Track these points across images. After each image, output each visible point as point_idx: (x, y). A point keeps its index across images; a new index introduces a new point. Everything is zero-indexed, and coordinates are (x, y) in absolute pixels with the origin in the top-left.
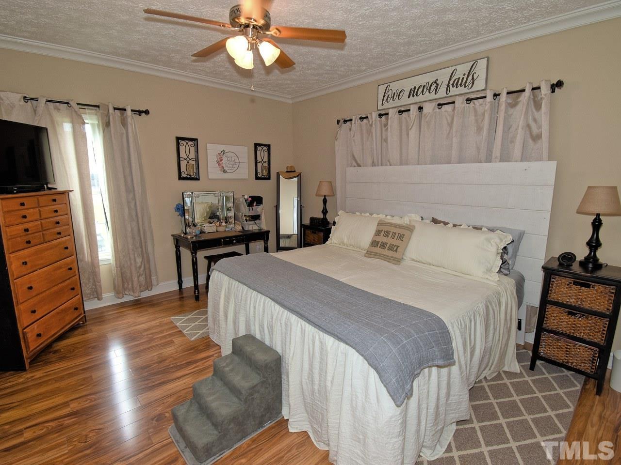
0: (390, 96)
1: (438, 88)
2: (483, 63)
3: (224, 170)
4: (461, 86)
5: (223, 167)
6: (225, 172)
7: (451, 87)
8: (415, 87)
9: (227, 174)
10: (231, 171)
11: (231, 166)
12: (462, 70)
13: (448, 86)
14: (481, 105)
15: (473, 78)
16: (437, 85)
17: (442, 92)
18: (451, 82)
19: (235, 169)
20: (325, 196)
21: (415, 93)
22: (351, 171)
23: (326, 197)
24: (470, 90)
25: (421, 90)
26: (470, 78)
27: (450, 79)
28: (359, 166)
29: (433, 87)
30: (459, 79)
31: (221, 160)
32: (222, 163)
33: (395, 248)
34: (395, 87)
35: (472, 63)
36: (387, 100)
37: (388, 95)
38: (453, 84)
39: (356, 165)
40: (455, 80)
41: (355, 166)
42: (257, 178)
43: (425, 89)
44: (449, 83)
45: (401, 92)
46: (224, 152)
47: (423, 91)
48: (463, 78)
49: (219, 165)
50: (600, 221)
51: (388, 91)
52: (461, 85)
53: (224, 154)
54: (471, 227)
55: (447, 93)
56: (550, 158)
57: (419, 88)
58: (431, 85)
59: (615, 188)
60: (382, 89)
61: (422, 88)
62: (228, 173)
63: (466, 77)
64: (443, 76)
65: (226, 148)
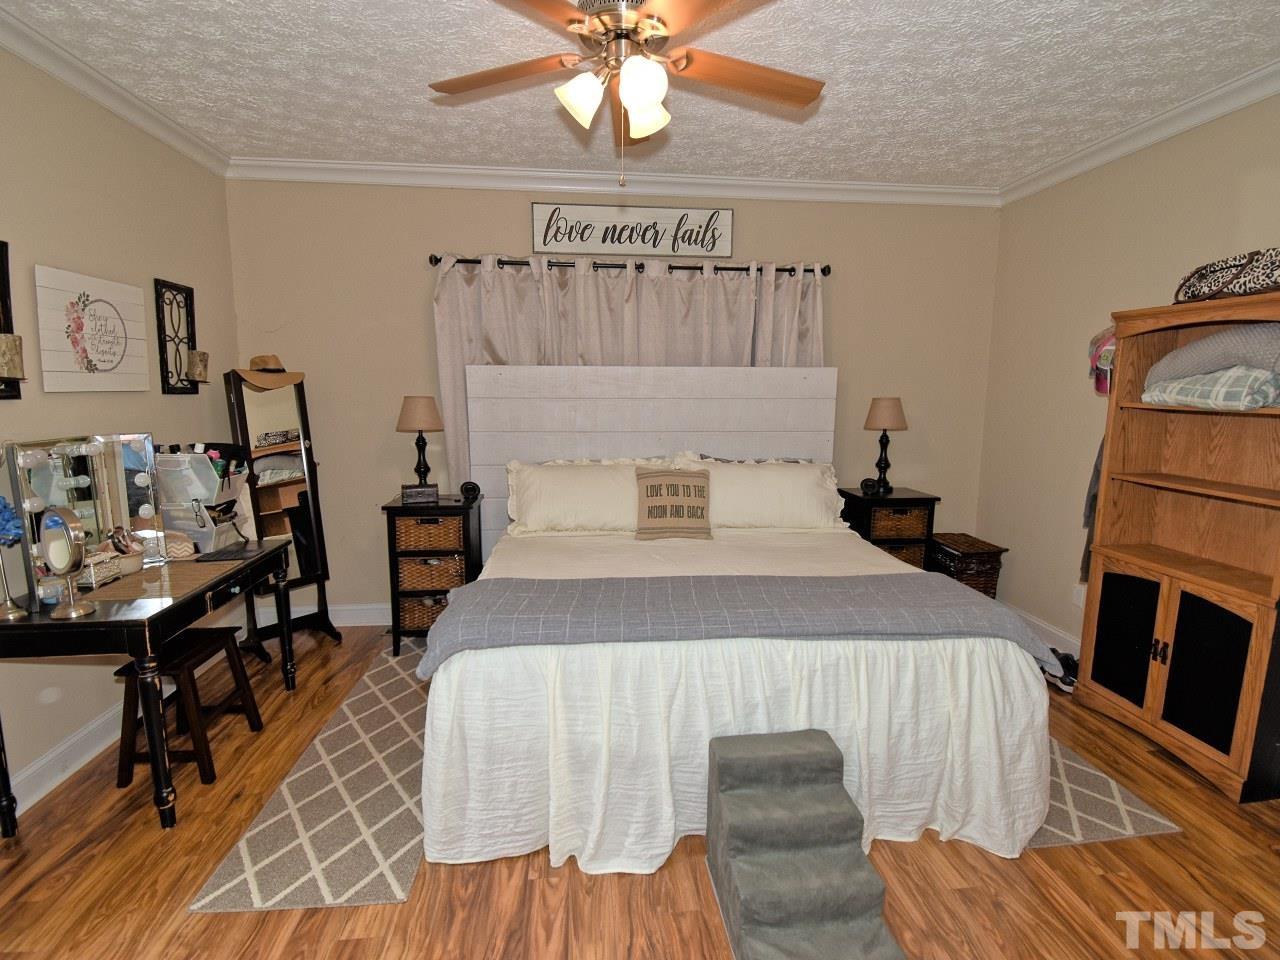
0: (562, 230)
1: (659, 238)
2: (725, 217)
3: (90, 362)
4: (696, 244)
5: (85, 351)
6: (91, 367)
7: (680, 241)
8: (615, 227)
9: (97, 373)
10: (110, 366)
11: (106, 347)
12: (696, 219)
13: (675, 239)
14: (732, 279)
15: (713, 236)
16: (657, 232)
17: (665, 246)
18: (680, 234)
19: (116, 359)
20: (420, 432)
21: (616, 236)
22: (480, 376)
24: (710, 254)
25: (626, 234)
26: (709, 234)
27: (678, 229)
28: (499, 362)
29: (650, 234)
30: (692, 231)
31: (80, 328)
32: (83, 337)
33: (699, 511)
34: (571, 215)
35: (713, 212)
36: (555, 236)
37: (559, 228)
38: (683, 237)
39: (490, 360)
40: (686, 232)
41: (488, 364)
42: (167, 389)
43: (635, 235)
44: (676, 235)
45: (586, 228)
46: (84, 300)
47: (630, 237)
48: (698, 232)
49: (75, 343)
50: (887, 437)
51: (557, 220)
52: (696, 241)
53: (85, 306)
54: (781, 462)
55: (673, 249)
57: (623, 230)
58: (646, 230)
59: (898, 399)
60: (542, 213)
61: (629, 230)
62: (102, 371)
63: (702, 230)
64: (667, 220)
65: (94, 287)
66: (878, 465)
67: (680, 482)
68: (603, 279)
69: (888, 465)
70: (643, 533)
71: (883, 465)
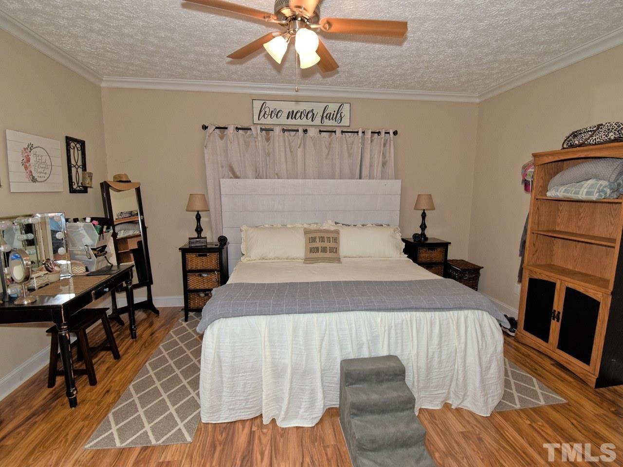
1: (315, 117)
2: (346, 107)
3: (33, 177)
4: (332, 120)
5: (31, 172)
6: (34, 180)
7: (325, 118)
8: (293, 111)
9: (37, 183)
10: (43, 179)
11: (41, 170)
12: (332, 108)
13: (322, 117)
14: (350, 137)
15: (341, 116)
16: (313, 114)
17: (317, 121)
18: (325, 115)
19: (47, 176)
20: (198, 211)
21: (294, 116)
22: (227, 183)
23: (200, 213)
24: (339, 125)
25: (298, 115)
26: (339, 115)
27: (324, 113)
28: (236, 177)
29: (310, 115)
30: (331, 113)
31: (28, 160)
32: (30, 165)
33: (335, 250)
34: (272, 105)
35: (341, 104)
36: (264, 116)
37: (266, 112)
38: (326, 117)
39: (232, 176)
40: (327, 114)
41: (231, 178)
42: (72, 191)
43: (303, 116)
44: (323, 115)
45: (279, 112)
46: (31, 147)
47: (301, 116)
48: (334, 114)
49: (26, 168)
50: (425, 213)
51: (265, 108)
52: (332, 118)
53: (31, 150)
54: (374, 225)
55: (321, 122)
56: (396, 177)
57: (297, 113)
58: (308, 113)
59: (430, 195)
60: (257, 105)
61: (300, 113)
62: (39, 182)
63: (336, 113)
64: (318, 108)
65: (35, 140)
66: (421, 227)
67: (325, 235)
68: (288, 136)
69: (425, 227)
70: (307, 260)
71: (423, 227)
